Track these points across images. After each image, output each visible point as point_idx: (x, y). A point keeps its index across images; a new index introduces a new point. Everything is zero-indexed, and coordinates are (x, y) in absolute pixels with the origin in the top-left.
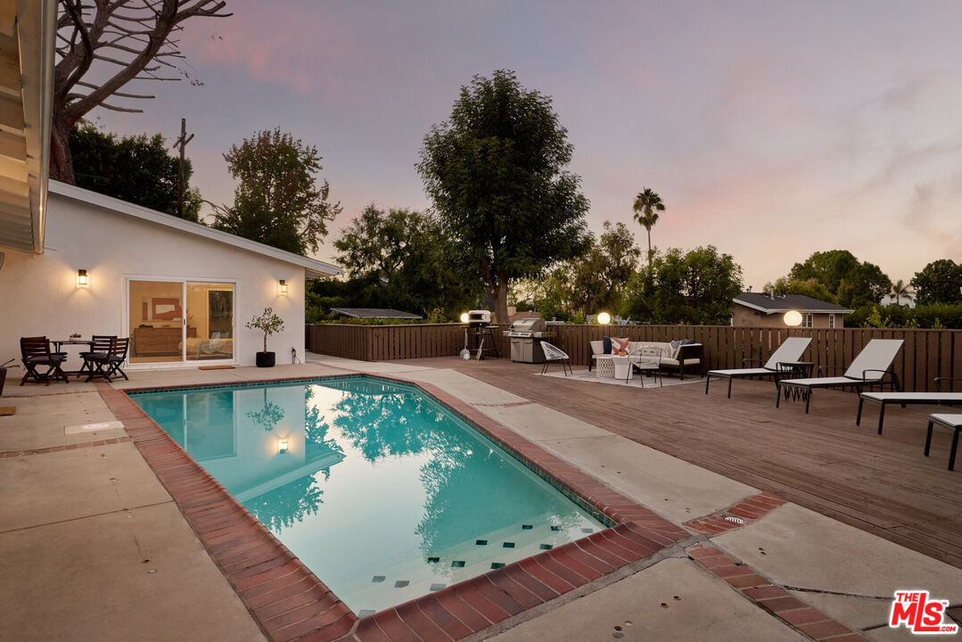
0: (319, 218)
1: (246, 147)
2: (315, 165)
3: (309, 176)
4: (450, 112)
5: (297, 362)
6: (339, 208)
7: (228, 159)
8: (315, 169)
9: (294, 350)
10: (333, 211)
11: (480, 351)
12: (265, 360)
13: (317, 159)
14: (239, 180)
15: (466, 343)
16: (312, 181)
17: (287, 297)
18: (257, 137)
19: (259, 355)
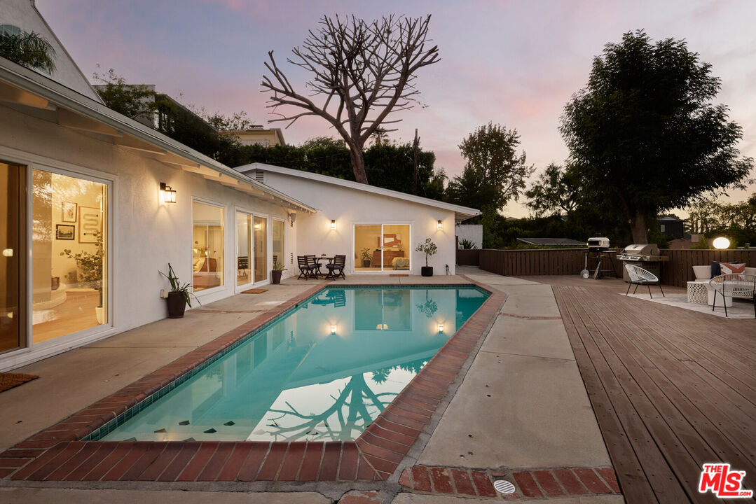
0: (519, 177)
1: (471, 138)
2: (516, 142)
3: (512, 150)
4: (587, 80)
5: (449, 274)
6: (533, 168)
7: (461, 148)
8: (515, 144)
9: (447, 266)
10: (529, 171)
11: (597, 271)
12: (427, 271)
13: (517, 138)
14: (468, 159)
15: (586, 266)
16: (514, 153)
17: (443, 231)
18: (478, 130)
19: (423, 268)
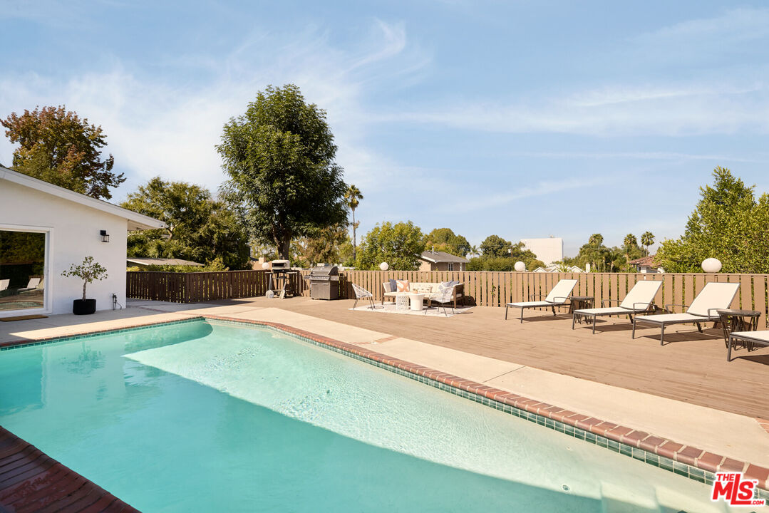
0: (103, 184)
1: (27, 117)
2: (102, 142)
3: (94, 150)
4: (246, 109)
5: (118, 307)
6: (123, 178)
7: (7, 125)
8: (100, 144)
9: (114, 297)
10: (117, 179)
11: (284, 291)
12: (84, 307)
13: (102, 137)
14: (18, 145)
15: (271, 286)
16: (97, 154)
19: (77, 302)
